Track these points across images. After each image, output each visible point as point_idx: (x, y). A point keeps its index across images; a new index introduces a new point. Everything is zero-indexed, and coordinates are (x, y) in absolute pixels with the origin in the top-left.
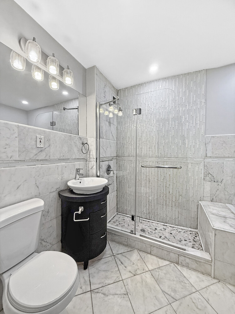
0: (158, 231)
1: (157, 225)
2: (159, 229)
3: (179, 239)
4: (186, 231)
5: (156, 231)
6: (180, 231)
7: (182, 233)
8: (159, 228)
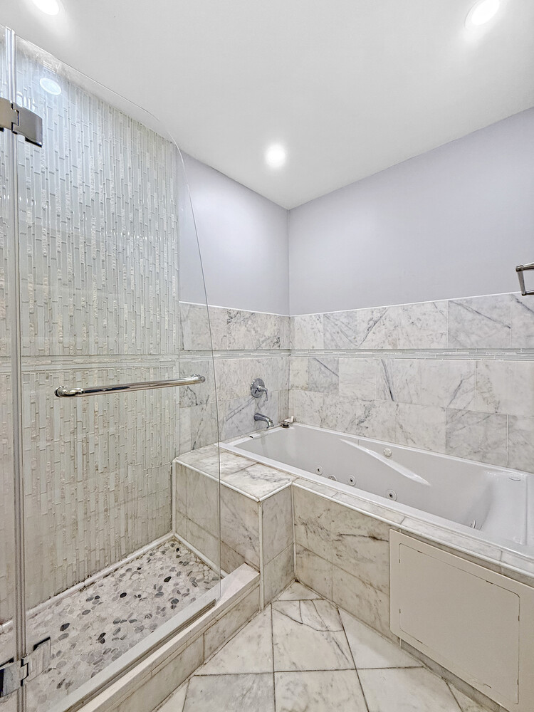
0: (79, 628)
1: (58, 610)
2: (74, 616)
3: (151, 590)
4: (151, 555)
5: (72, 633)
6: (139, 566)
7: (146, 567)
8: (71, 612)
